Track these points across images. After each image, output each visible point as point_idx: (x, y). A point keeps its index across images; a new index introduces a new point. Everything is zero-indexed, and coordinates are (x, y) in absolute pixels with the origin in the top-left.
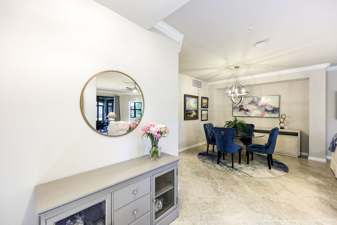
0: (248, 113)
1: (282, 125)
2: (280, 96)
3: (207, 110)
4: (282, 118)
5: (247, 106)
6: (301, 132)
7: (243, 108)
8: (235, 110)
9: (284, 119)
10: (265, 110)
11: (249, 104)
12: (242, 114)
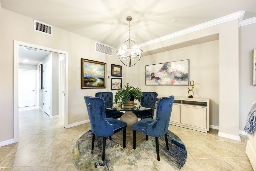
0: (159, 81)
1: (191, 93)
2: (189, 61)
3: (121, 79)
4: (191, 85)
5: (158, 73)
6: (210, 101)
7: (155, 75)
8: (148, 79)
9: (193, 86)
10: (174, 77)
11: (160, 71)
12: (154, 82)
